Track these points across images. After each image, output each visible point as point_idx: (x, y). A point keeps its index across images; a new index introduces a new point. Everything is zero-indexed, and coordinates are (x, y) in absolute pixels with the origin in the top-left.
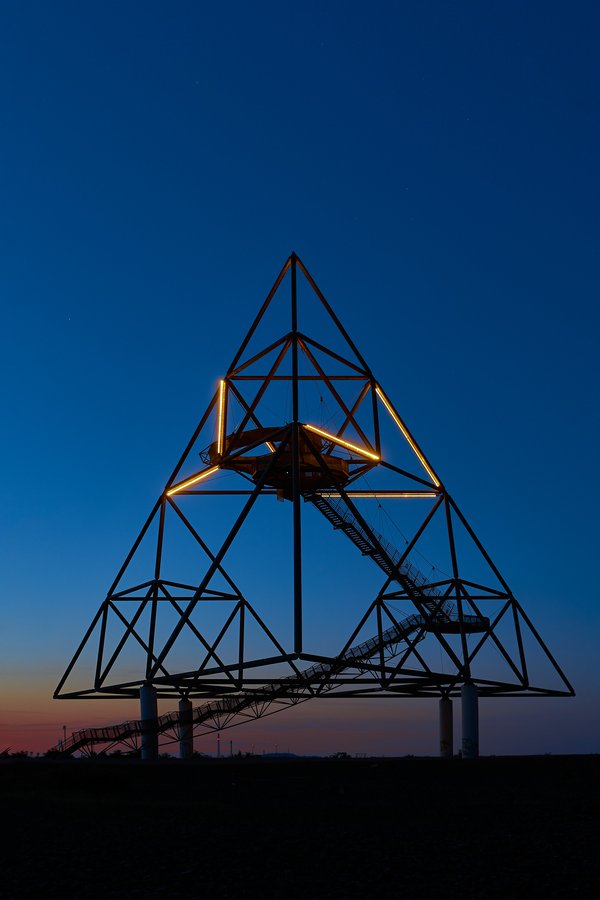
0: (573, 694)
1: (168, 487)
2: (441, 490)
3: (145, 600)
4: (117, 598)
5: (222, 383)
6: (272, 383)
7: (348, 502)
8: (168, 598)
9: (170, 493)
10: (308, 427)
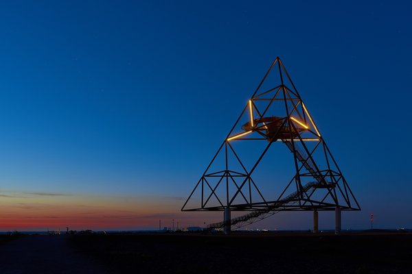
0: (360, 209)
1: (227, 138)
2: (321, 138)
3: (223, 176)
4: (208, 176)
5: (250, 102)
6: (274, 101)
7: (302, 142)
8: (230, 176)
9: (228, 140)
10: (292, 118)
